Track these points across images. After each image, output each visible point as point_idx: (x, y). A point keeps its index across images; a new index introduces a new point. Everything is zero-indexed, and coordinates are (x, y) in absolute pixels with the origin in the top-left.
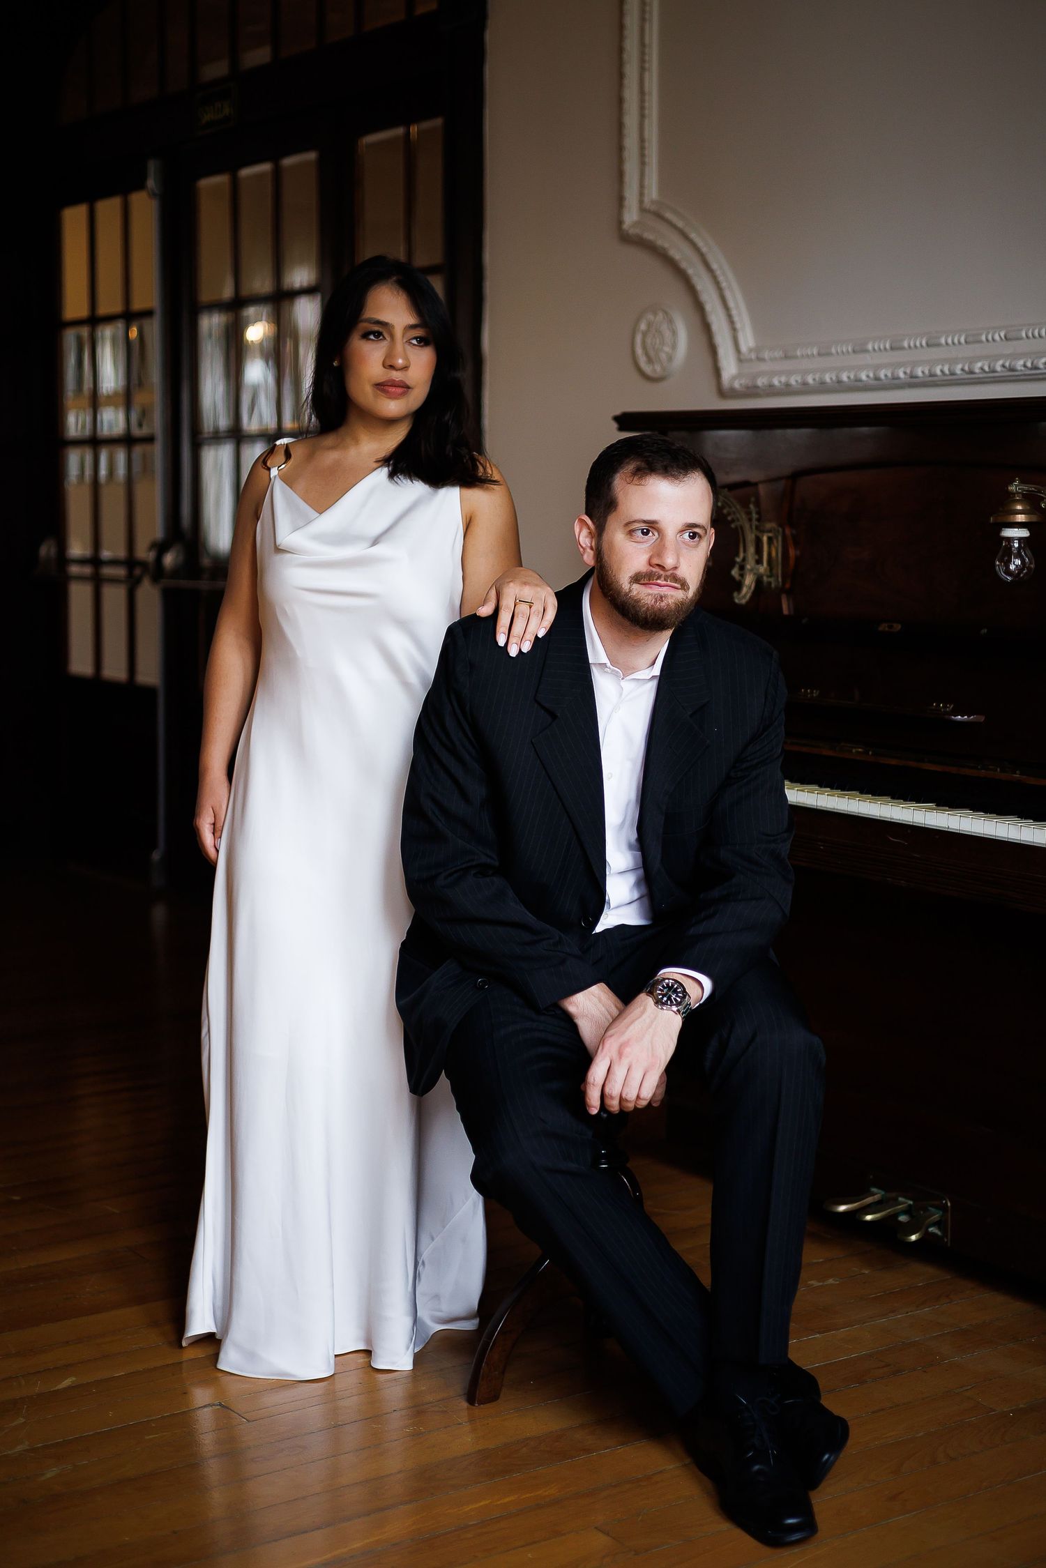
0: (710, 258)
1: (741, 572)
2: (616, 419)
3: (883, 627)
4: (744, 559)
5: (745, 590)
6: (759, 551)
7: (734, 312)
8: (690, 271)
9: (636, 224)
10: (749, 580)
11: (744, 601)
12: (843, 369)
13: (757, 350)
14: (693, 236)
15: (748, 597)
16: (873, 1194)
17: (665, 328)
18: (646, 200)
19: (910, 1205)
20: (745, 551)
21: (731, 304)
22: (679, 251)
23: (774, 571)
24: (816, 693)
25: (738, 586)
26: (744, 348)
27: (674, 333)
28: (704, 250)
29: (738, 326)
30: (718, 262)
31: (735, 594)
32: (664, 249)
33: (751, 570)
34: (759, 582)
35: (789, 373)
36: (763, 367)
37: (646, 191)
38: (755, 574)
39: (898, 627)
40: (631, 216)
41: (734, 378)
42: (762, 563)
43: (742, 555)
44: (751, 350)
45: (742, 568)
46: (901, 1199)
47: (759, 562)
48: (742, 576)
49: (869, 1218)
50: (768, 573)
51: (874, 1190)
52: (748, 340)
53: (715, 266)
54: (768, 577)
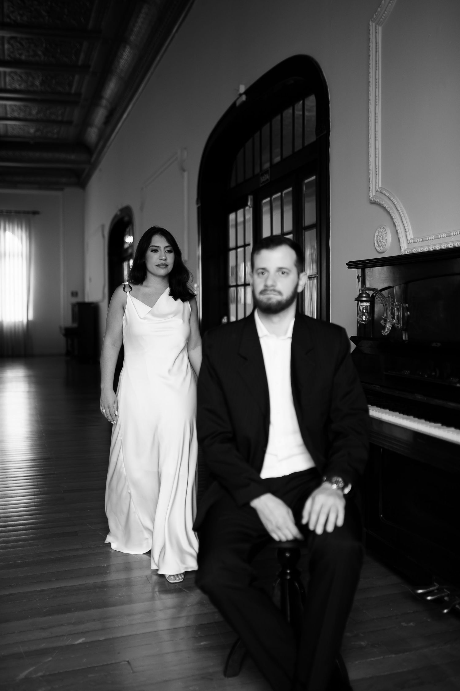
0: (397, 206)
1: (385, 322)
2: (347, 264)
3: (434, 345)
4: (386, 317)
5: (386, 330)
6: (393, 314)
7: (406, 225)
8: (391, 212)
9: (373, 197)
10: (388, 326)
11: (386, 334)
12: (442, 244)
13: (414, 239)
14: (392, 199)
15: (388, 332)
16: (434, 586)
17: (383, 233)
18: (377, 187)
19: (448, 594)
20: (387, 314)
21: (405, 223)
22: (387, 205)
23: (400, 322)
24: (408, 372)
25: (384, 328)
26: (409, 239)
27: (387, 235)
28: (396, 203)
29: (407, 230)
30: (401, 207)
31: (382, 331)
32: (382, 204)
33: (389, 321)
34: (393, 325)
35: (424, 247)
36: (416, 245)
37: (377, 184)
38: (391, 323)
39: (439, 344)
40: (372, 194)
41: (406, 250)
42: (395, 319)
43: (385, 315)
44: (411, 239)
45: (385, 320)
46: (445, 590)
47: (393, 318)
48: (386, 324)
49: (429, 598)
50: (397, 322)
51: (436, 584)
52: (410, 235)
53: (399, 209)
54: (397, 324)
